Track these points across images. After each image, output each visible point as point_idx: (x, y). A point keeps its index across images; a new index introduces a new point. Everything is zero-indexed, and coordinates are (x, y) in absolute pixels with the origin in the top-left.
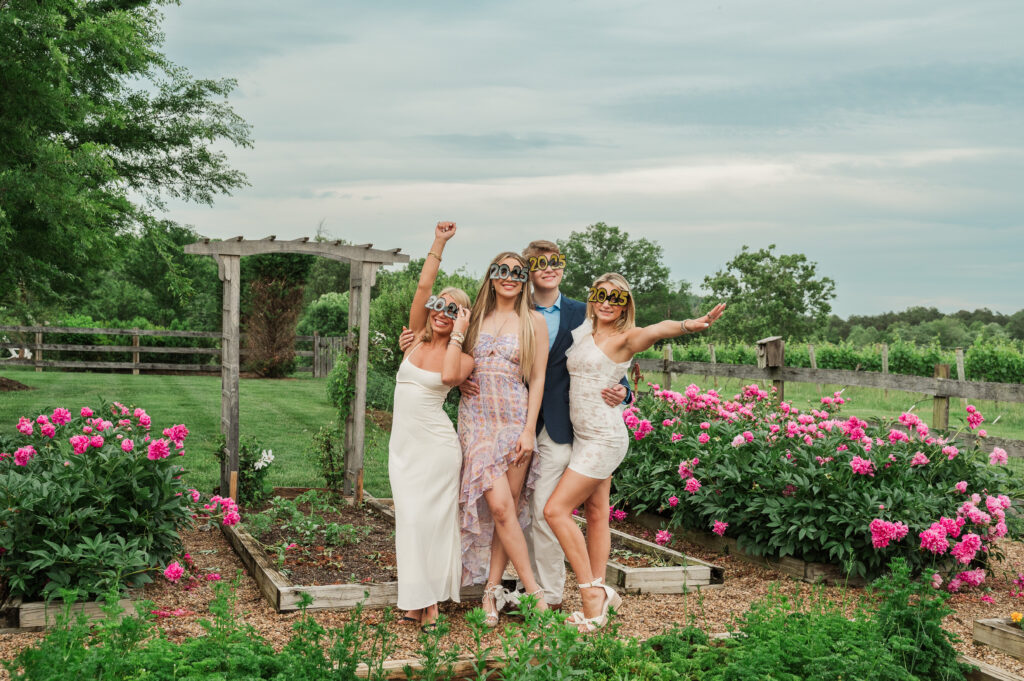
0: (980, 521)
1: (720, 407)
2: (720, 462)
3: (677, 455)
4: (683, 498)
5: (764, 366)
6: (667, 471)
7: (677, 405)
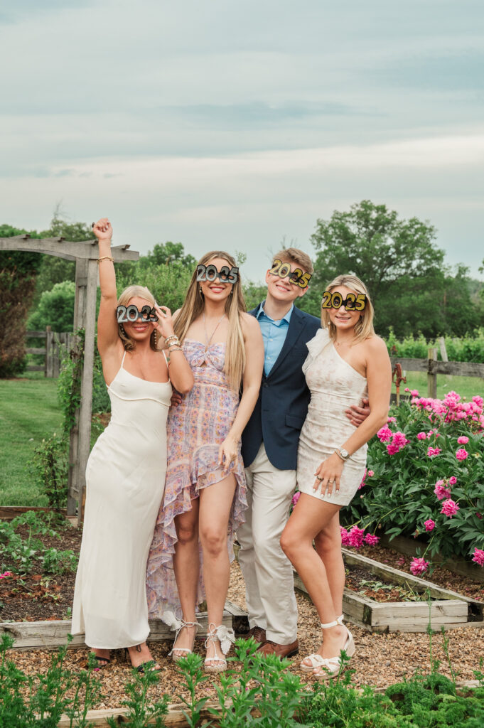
3: (434, 473)
4: (441, 522)
6: (423, 490)
7: (436, 414)
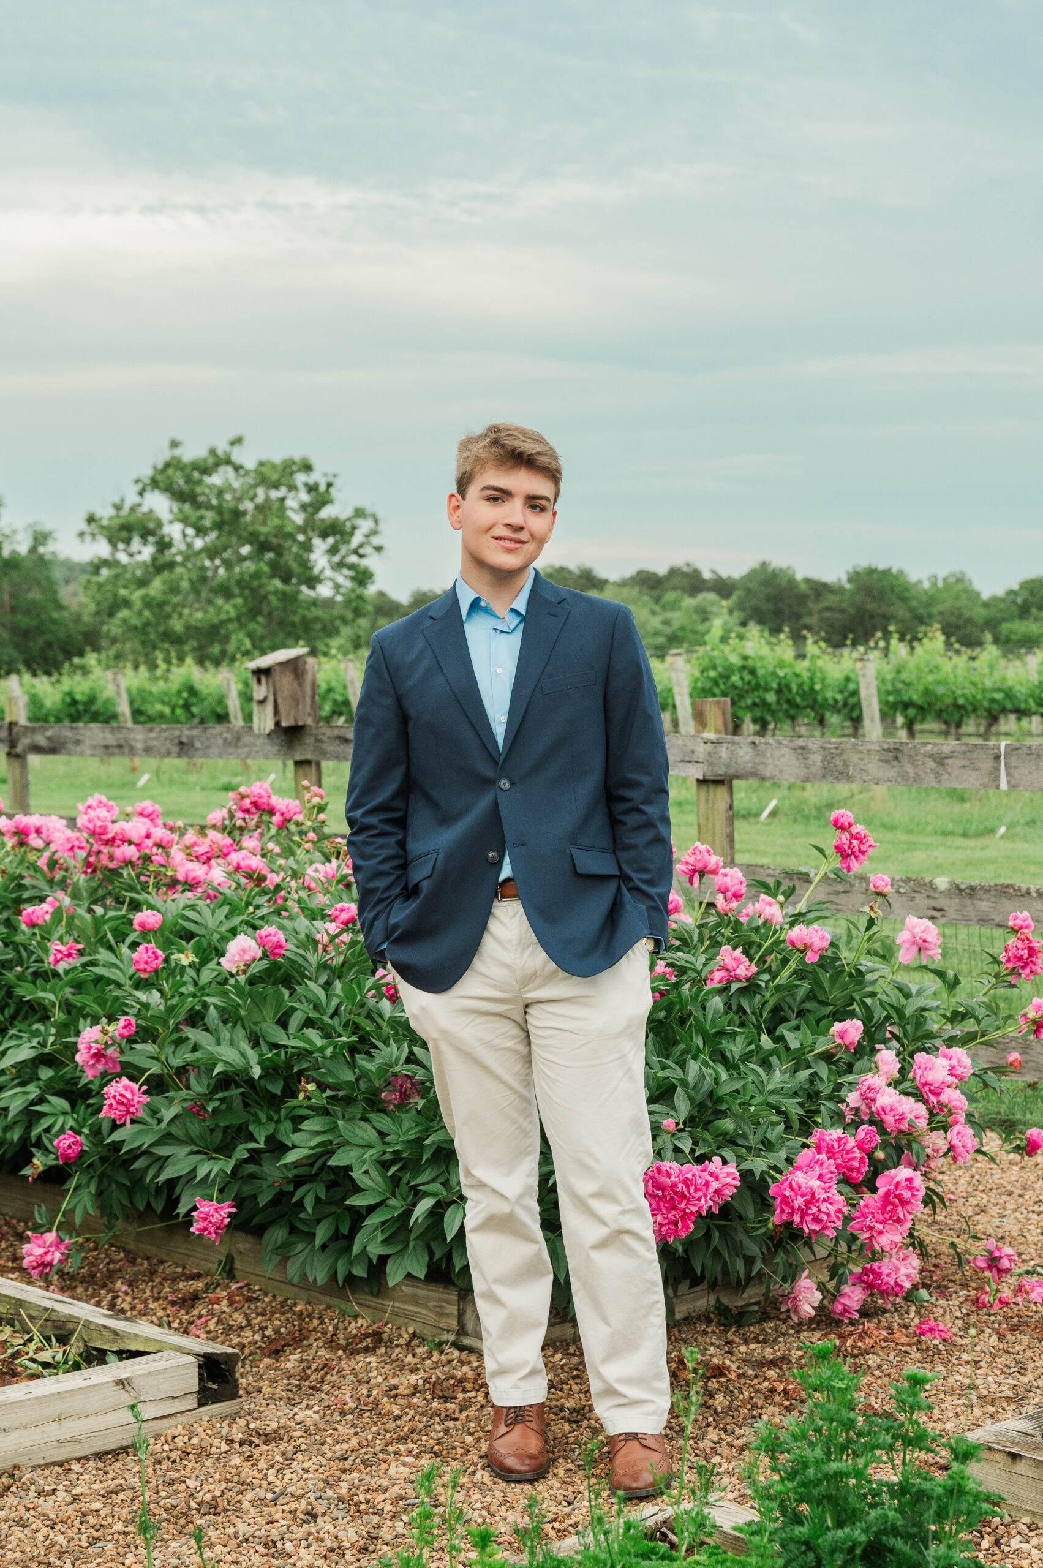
0: (904, 1126)
1: (177, 854)
2: (195, 1018)
3: (68, 1007)
4: (96, 1132)
5: (270, 725)
6: (42, 1054)
7: (59, 854)
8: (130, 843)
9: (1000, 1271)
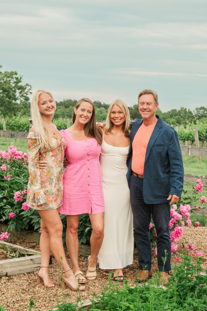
0: (178, 219)
6: (4, 197)
8: (20, 155)
9: (191, 249)
